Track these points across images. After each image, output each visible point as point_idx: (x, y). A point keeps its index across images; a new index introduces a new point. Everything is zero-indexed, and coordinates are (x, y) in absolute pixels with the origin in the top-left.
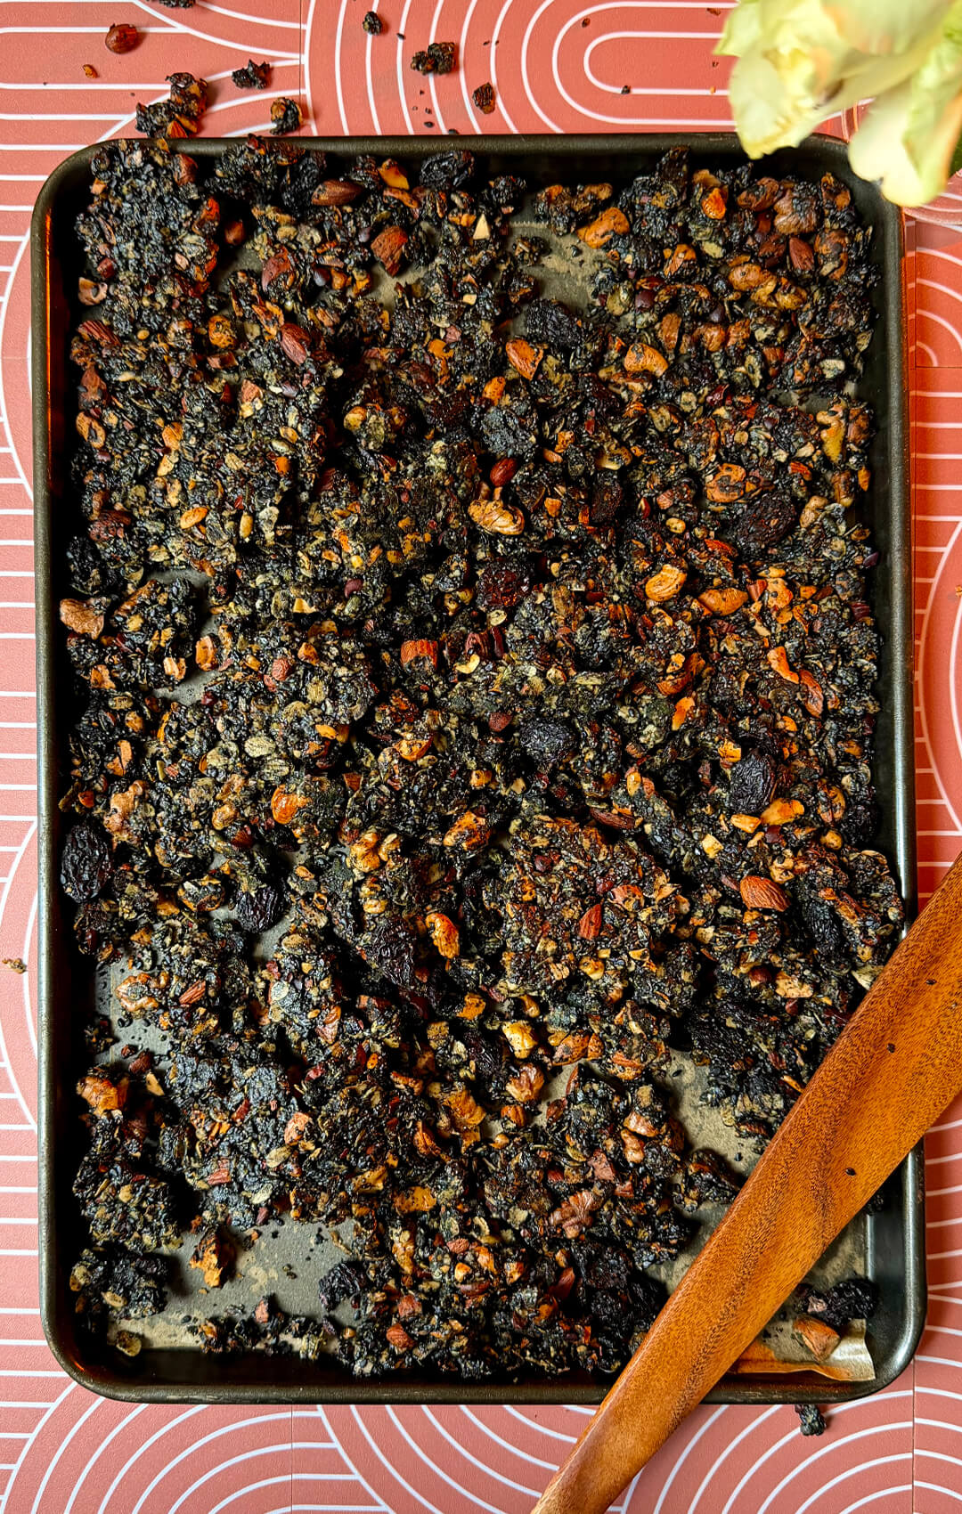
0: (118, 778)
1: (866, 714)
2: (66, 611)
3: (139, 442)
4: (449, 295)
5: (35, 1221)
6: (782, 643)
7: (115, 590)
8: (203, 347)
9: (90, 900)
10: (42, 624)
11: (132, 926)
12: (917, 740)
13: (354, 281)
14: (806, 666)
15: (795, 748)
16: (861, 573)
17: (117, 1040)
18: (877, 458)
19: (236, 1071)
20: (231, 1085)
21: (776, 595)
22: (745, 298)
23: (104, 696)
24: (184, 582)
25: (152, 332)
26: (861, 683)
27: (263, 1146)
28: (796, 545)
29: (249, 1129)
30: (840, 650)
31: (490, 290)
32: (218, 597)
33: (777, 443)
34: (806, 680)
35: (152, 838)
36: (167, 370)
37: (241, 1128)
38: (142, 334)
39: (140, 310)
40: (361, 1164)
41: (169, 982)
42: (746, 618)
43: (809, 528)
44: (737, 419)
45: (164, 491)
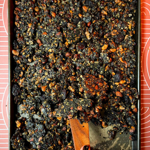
0: (21, 77)
1: (134, 67)
2: (13, 52)
3: (25, 26)
4: (73, 3)
5: (8, 143)
6: (121, 57)
7: (21, 48)
8: (34, 11)
9: (16, 95)
10: (9, 54)
11: (23, 99)
12: (141, 71)
13: (58, 1)
14: (125, 60)
15: (123, 72)
16: (133, 46)
17: (21, 116)
18: (136, 29)
19: (36, 125)
20: (35, 127)
21: (121, 50)
22: (117, 5)
23: (19, 65)
24: (31, 47)
25: (27, 9)
26: (133, 63)
27: (39, 136)
28: (124, 42)
29: (37, 133)
30: (130, 58)
31: (79, 3)
32: (36, 50)
33: (122, 26)
34: (125, 62)
35: (26, 86)
36: (29, 15)
37: (36, 133)
38: (25, 10)
39: (25, 6)
40: (50, 145)
41: (28, 106)
42: (116, 53)
43: (126, 40)
44: (116, 23)
45: (28, 34)
